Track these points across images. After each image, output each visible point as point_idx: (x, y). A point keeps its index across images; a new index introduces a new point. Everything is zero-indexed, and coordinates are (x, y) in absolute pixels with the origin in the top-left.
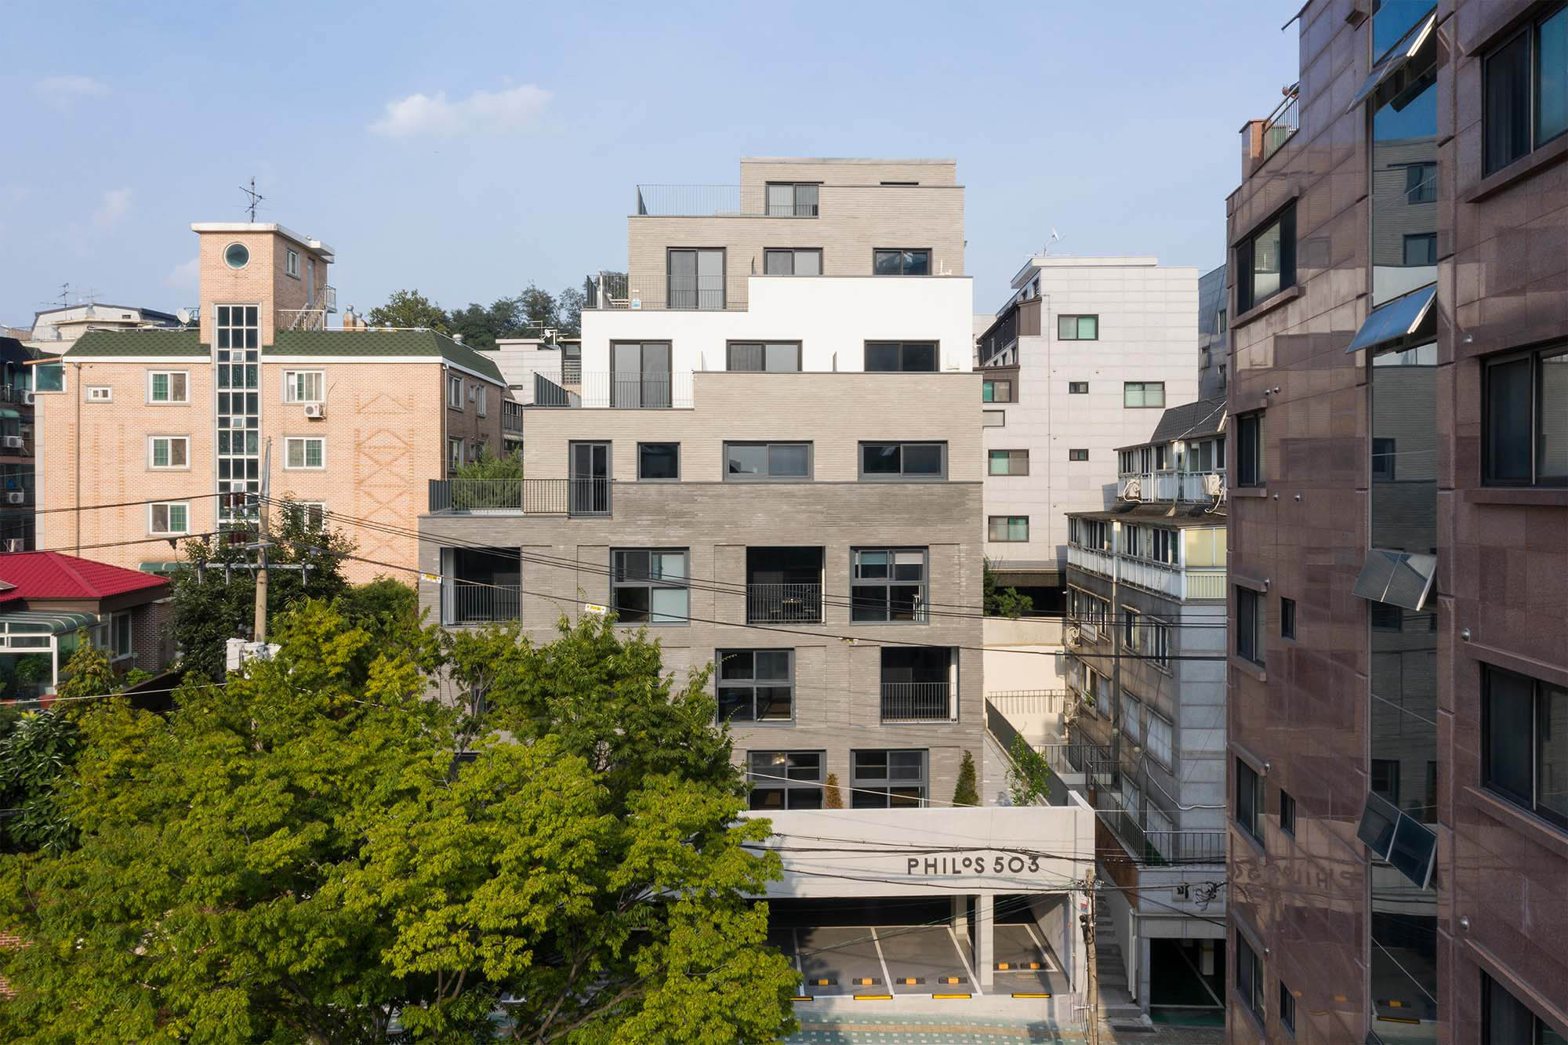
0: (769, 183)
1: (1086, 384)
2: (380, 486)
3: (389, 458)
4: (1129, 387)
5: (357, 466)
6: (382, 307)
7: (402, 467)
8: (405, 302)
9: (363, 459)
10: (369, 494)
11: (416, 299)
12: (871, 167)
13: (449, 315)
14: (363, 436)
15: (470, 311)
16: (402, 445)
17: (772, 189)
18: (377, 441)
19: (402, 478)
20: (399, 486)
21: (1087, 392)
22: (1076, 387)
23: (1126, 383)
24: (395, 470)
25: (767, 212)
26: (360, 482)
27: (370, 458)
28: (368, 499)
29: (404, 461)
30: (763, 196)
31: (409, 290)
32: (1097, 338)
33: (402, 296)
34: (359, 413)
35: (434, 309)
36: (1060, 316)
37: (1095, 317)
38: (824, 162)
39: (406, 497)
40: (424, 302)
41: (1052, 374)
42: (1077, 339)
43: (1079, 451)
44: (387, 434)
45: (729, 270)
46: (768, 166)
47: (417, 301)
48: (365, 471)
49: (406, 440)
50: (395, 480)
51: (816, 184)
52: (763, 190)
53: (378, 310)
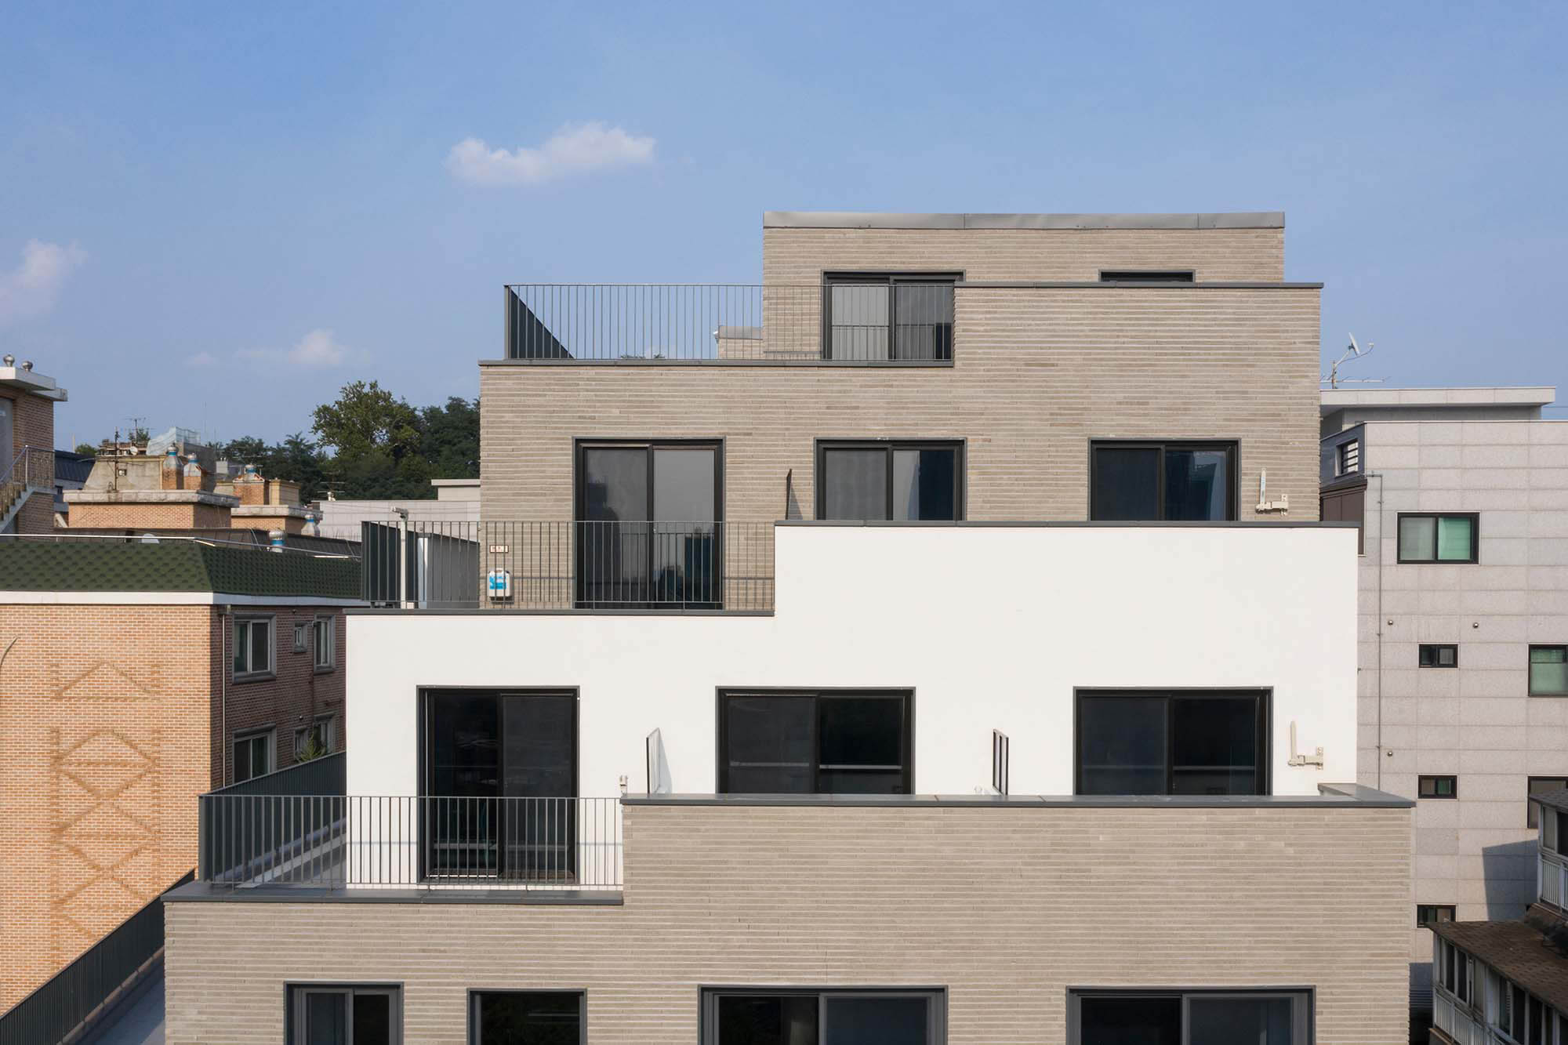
0: (833, 277)
1: (1454, 648)
2: (98, 836)
3: (113, 783)
4: (1540, 656)
5: (55, 798)
6: (330, 403)
7: (138, 800)
8: (361, 397)
9: (68, 787)
10: (78, 852)
11: (376, 393)
12: (1075, 237)
13: (418, 413)
14: (67, 743)
15: (448, 407)
16: (139, 759)
17: (840, 292)
18: (92, 750)
19: (139, 822)
20: (134, 837)
21: (1454, 664)
22: (1433, 656)
23: (1533, 648)
24: (127, 805)
25: (827, 351)
26: (60, 830)
27: (80, 783)
28: (76, 861)
29: (141, 790)
30: (817, 307)
31: (367, 381)
32: (1474, 558)
33: (356, 391)
34: (59, 697)
35: (401, 406)
36: (1401, 516)
37: (1472, 519)
38: (965, 223)
39: (145, 858)
40: (387, 397)
41: (1385, 629)
42: (1436, 560)
43: (1437, 779)
44: (111, 738)
45: (730, 496)
46: (828, 235)
47: (377, 396)
48: (70, 808)
49: (146, 748)
50: (125, 825)
51: (951, 278)
52: (816, 296)
53: (326, 409)
